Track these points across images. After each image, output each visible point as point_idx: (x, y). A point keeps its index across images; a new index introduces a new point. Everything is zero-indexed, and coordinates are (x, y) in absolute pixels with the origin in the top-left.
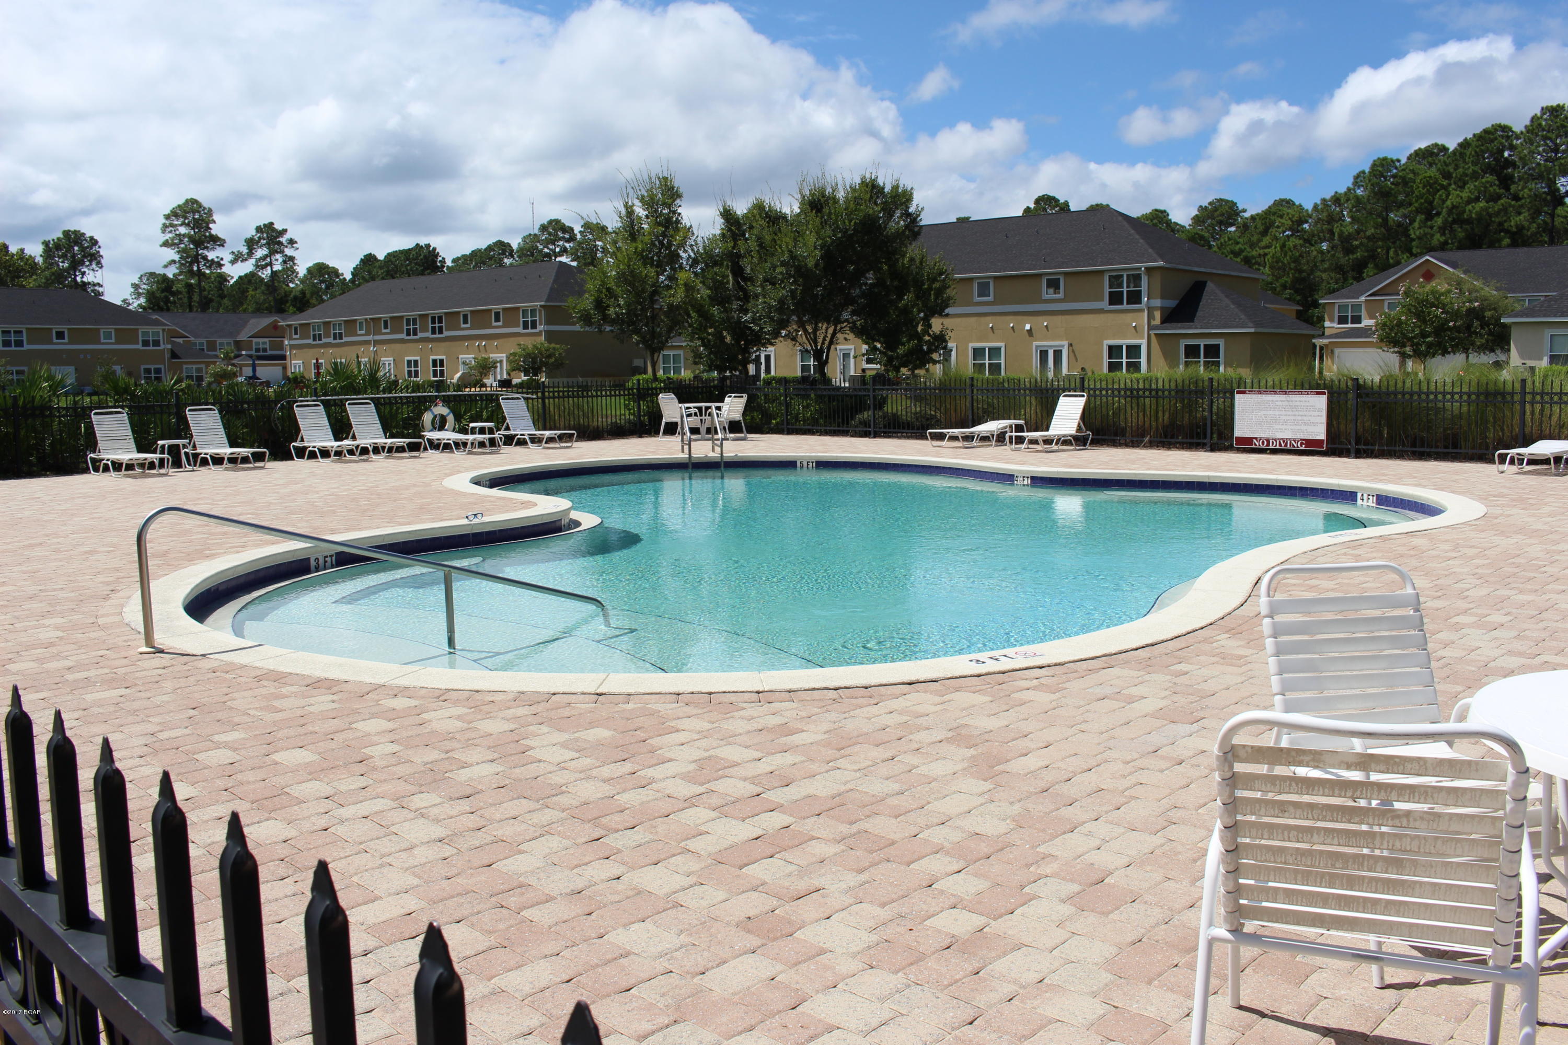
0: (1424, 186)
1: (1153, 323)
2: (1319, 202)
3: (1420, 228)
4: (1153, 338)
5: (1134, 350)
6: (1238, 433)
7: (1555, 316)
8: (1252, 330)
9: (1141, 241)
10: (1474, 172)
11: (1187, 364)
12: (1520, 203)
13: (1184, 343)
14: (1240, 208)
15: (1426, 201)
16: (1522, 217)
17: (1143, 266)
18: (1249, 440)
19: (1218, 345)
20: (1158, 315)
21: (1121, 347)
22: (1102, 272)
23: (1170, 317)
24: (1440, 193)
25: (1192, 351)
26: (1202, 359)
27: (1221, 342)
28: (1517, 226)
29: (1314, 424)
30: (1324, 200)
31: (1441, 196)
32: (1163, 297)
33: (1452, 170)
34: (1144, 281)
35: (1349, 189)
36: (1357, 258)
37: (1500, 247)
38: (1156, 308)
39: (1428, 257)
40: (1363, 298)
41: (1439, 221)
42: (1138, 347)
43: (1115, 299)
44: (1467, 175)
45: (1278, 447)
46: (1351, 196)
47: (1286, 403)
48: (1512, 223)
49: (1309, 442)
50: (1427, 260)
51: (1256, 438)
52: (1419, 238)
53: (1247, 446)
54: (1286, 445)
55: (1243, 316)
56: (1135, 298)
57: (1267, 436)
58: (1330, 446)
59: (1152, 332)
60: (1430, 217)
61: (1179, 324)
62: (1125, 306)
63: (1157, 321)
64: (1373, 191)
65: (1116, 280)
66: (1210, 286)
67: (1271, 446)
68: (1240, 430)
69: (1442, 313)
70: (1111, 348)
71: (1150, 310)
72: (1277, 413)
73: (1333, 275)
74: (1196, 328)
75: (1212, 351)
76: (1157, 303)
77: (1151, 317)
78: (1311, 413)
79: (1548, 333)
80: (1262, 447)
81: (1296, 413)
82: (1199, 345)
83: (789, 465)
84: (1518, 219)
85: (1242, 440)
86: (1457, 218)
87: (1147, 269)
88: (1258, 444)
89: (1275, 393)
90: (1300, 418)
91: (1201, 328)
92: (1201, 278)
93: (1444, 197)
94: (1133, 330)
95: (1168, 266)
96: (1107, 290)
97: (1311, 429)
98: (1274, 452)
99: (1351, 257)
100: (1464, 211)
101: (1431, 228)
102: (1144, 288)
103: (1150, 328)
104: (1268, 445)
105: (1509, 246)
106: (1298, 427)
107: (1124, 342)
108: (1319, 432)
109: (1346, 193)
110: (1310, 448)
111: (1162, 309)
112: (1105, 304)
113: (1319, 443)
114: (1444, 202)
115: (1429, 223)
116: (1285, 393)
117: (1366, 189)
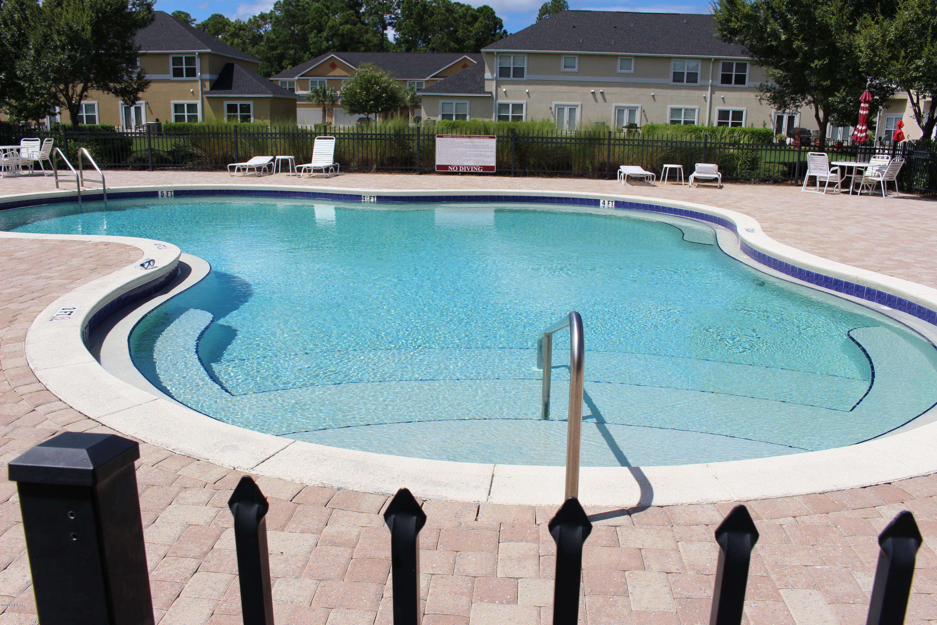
0: (316, 13)
1: (205, 90)
2: (252, 18)
3: (314, 37)
4: (205, 100)
5: (192, 108)
6: (438, 162)
7: (445, 92)
8: (271, 96)
9: (191, 35)
10: (342, 7)
11: (229, 117)
12: (367, 27)
13: (226, 103)
14: (192, 18)
15: (317, 22)
16: (369, 35)
17: (197, 51)
18: (446, 167)
19: (249, 105)
20: (208, 84)
21: (183, 105)
22: (167, 54)
23: (215, 86)
24: (324, 18)
25: (232, 108)
26: (239, 114)
27: (251, 103)
28: (367, 40)
29: (489, 157)
30: (255, 17)
31: (325, 19)
32: (211, 73)
33: (329, 5)
34: (198, 61)
35: (272, 12)
36: (278, 54)
37: (360, 51)
38: (206, 80)
39: (333, 55)
40: (296, 78)
41: (325, 34)
42: (195, 106)
43: (178, 73)
44: (338, 8)
45: (465, 171)
46: (273, 16)
47: (471, 144)
48: (364, 39)
49: (485, 168)
50: (333, 57)
51: (450, 166)
52: (315, 43)
53: (445, 170)
54: (470, 170)
55: (263, 87)
56: (191, 73)
57: (457, 164)
58: (498, 170)
59: (204, 96)
60: (320, 31)
61: (223, 91)
62: (184, 78)
63: (208, 88)
64: (286, 14)
65: (177, 61)
66: (237, 67)
67: (460, 170)
68: (439, 161)
69: (379, 89)
70: (176, 106)
71: (203, 81)
72: (465, 149)
73: (265, 63)
74: (235, 94)
75: (245, 109)
76: (207, 76)
77: (203, 86)
78: (486, 150)
79: (441, 101)
80: (455, 171)
81: (477, 150)
82: (236, 105)
83: (152, 194)
84: (367, 36)
85: (440, 167)
86: (335, 32)
87: (200, 54)
88: (451, 169)
89: (463, 137)
90: (479, 153)
91: (238, 94)
92: (231, 62)
93: (327, 20)
94: (191, 94)
95: (213, 52)
96: (171, 67)
97: (486, 159)
98: (463, 174)
99: (274, 52)
100: (339, 30)
101: (321, 37)
102: (198, 66)
103: (203, 93)
104: (459, 169)
105: (364, 51)
106: (477, 158)
107: (185, 102)
108: (492, 162)
109: (270, 14)
110: (486, 171)
111: (211, 81)
112: (170, 76)
113: (491, 168)
114: (327, 23)
115: (320, 35)
116: (470, 137)
117: (282, 12)
